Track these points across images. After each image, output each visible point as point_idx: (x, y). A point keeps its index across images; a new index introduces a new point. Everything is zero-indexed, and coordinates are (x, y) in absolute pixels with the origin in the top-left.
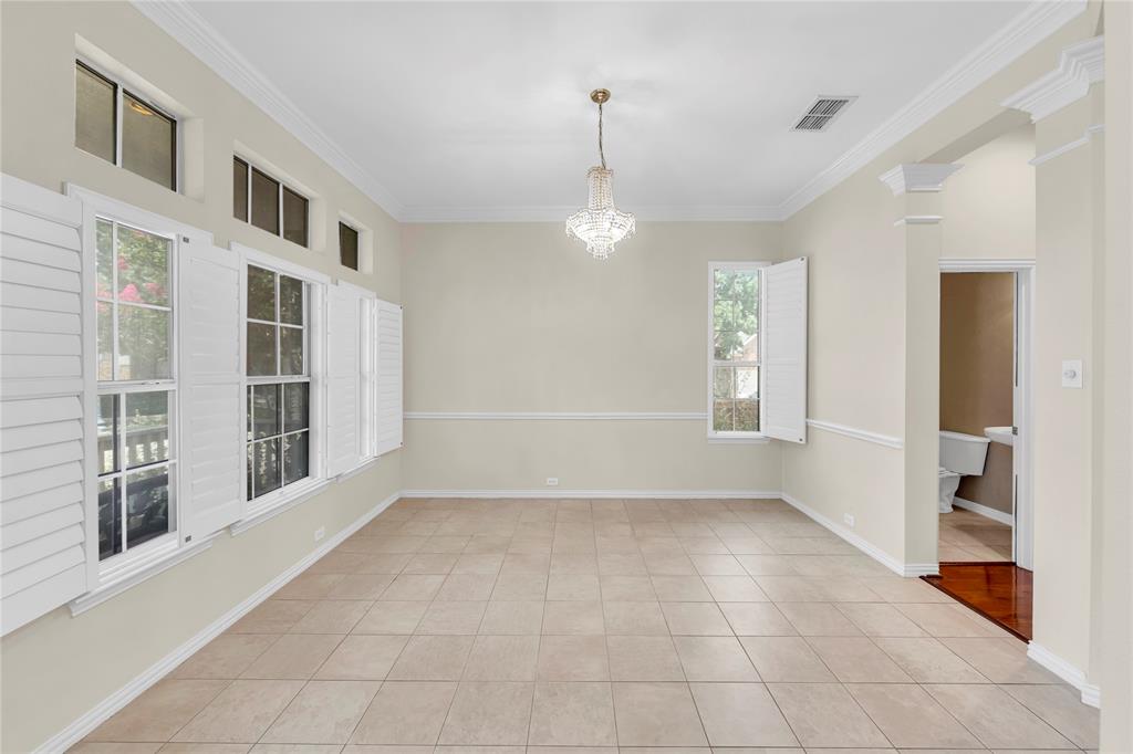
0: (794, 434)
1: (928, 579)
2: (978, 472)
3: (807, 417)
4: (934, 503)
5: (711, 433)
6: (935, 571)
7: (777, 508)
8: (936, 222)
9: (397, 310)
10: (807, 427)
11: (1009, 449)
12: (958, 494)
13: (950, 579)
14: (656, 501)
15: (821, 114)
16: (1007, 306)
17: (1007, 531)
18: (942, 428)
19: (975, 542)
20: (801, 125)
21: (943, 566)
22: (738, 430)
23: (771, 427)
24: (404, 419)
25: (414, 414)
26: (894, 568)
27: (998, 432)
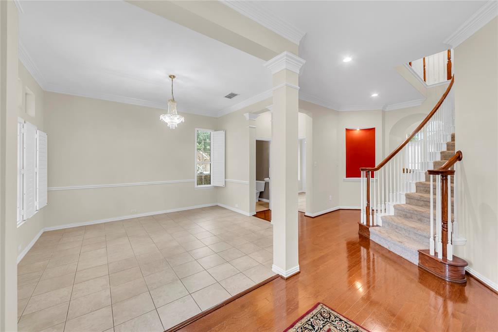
0: (222, 184)
1: (254, 216)
2: (263, 190)
3: (225, 178)
4: (255, 199)
5: (196, 186)
6: (255, 214)
7: (216, 208)
8: (255, 128)
9: (45, 135)
10: (225, 181)
11: (268, 183)
12: (259, 197)
13: (258, 215)
14: (178, 212)
15: (231, 96)
16: (268, 148)
17: (268, 204)
18: (256, 180)
19: (262, 207)
20: (226, 97)
21: (257, 213)
22: (204, 184)
23: (214, 183)
24: (48, 191)
25: (53, 188)
26: (247, 215)
27: (267, 179)
